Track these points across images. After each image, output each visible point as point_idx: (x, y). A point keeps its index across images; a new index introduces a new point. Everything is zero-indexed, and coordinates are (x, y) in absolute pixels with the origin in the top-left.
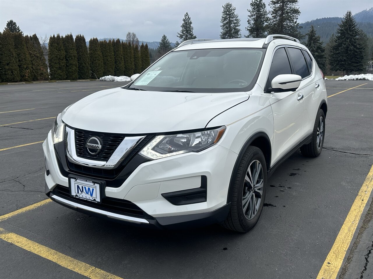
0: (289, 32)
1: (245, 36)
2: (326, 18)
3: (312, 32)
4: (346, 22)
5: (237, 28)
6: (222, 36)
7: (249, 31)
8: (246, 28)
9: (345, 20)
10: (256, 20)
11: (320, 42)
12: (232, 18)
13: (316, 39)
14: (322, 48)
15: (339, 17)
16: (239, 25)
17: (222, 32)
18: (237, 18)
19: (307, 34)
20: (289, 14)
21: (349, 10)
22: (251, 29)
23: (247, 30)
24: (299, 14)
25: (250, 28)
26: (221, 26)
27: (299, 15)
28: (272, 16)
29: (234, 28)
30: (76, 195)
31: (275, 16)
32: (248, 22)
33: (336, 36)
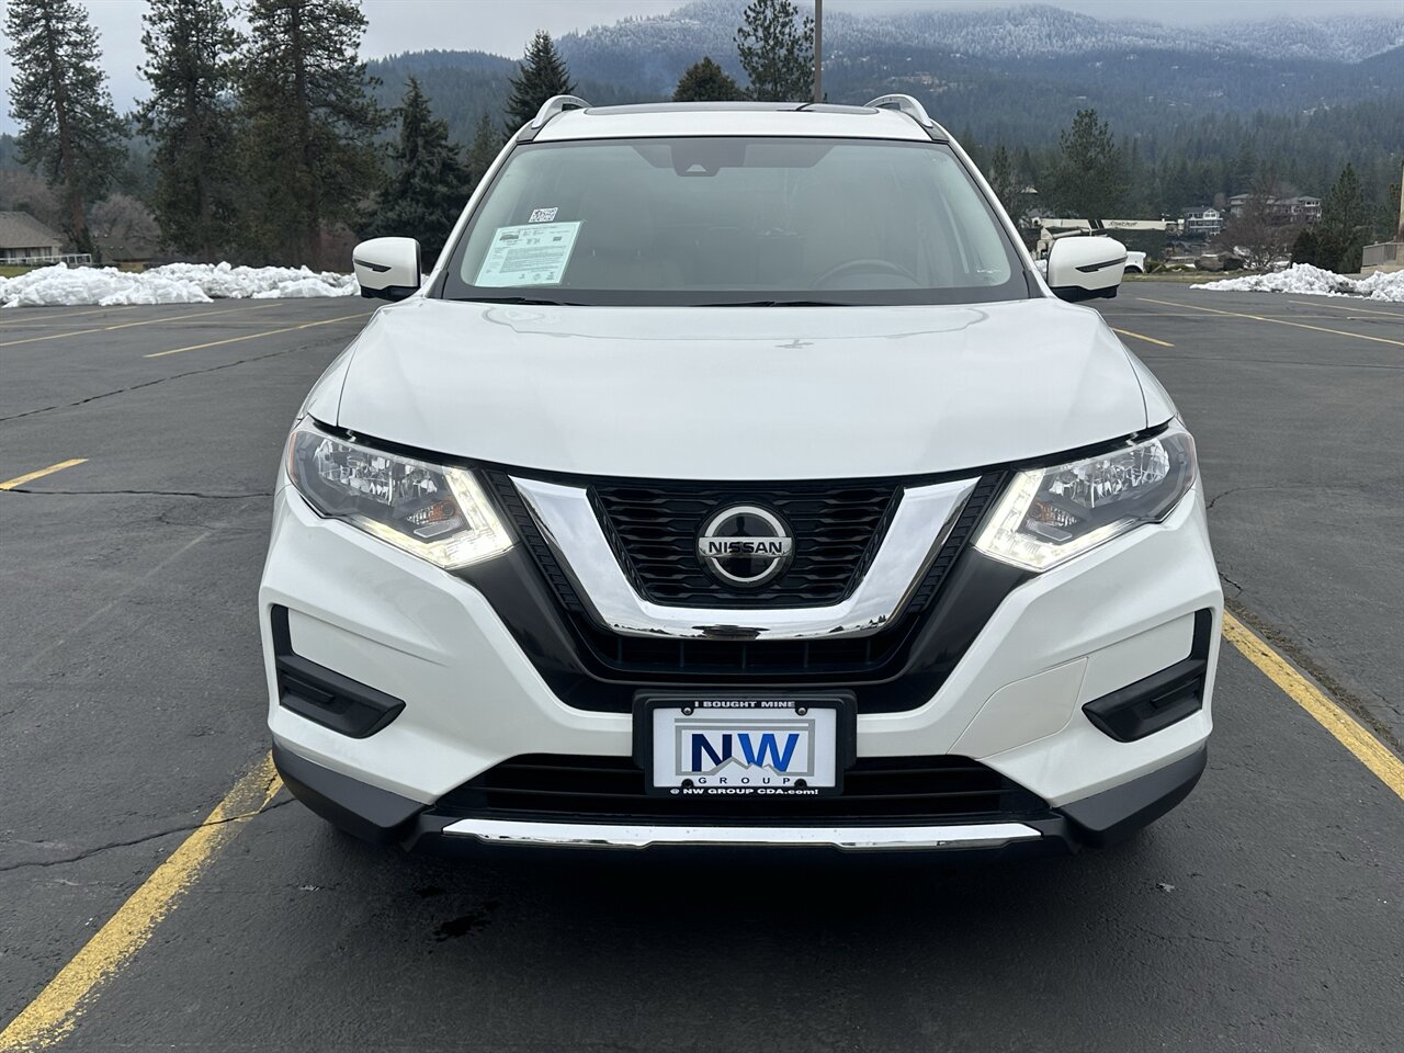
0: (333, 97)
1: (138, 102)
2: (440, 51)
3: (416, 101)
4: (538, 73)
5: (88, 64)
6: (18, 95)
7: (156, 82)
8: (139, 68)
9: (534, 66)
10: (179, 36)
11: (450, 142)
12: (59, 20)
13: (432, 130)
14: (458, 169)
15: (487, 53)
16: (95, 51)
17: (16, 78)
18: (84, 24)
19: (396, 110)
20: (325, 25)
21: (544, 30)
22: (165, 76)
23: (145, 77)
24: (363, 27)
25: (157, 72)
26: (9, 53)
27: (364, 31)
28: (251, 27)
29: (71, 65)
30: (688, 784)
31: (267, 27)
32: (143, 42)
33: (507, 126)
